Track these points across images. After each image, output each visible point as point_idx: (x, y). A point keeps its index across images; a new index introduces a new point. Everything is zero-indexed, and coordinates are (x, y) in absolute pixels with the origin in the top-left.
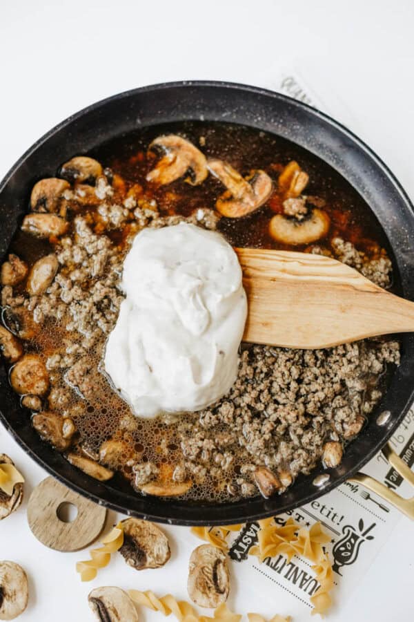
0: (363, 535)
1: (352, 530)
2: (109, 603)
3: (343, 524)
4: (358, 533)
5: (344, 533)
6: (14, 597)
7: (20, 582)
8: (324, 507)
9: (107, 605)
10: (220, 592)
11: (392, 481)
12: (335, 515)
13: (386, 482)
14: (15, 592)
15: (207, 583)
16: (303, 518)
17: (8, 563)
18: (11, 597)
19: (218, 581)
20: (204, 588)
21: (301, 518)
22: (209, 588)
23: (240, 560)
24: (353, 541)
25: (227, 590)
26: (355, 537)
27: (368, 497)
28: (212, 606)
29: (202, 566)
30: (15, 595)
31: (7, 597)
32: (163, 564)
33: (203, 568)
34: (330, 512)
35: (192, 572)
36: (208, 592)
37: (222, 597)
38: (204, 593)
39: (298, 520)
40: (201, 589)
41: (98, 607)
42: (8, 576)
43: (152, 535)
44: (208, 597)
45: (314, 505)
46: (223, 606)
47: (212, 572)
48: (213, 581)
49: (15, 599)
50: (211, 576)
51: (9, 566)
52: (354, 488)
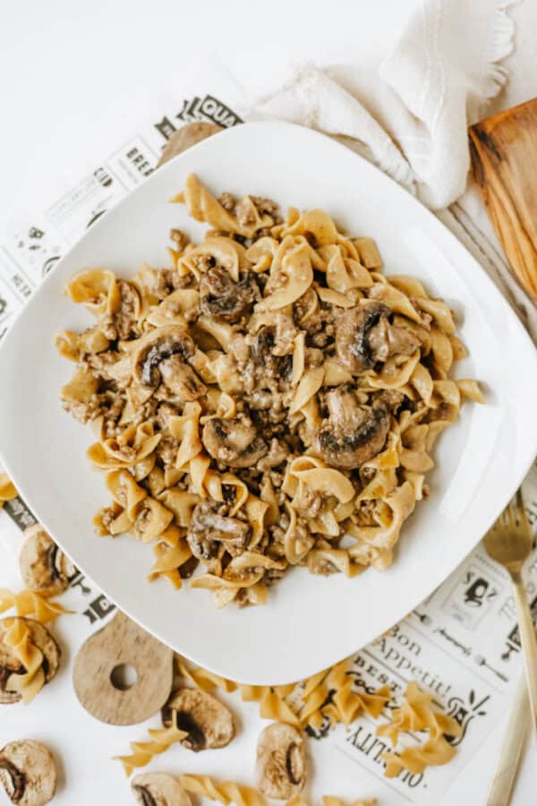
0: (475, 709)
1: (460, 704)
2: (157, 793)
3: (449, 695)
4: (468, 707)
5: (449, 705)
6: (38, 784)
7: (46, 765)
8: (427, 674)
9: (154, 796)
10: (293, 781)
12: (440, 685)
13: (508, 644)
14: (40, 777)
15: (278, 770)
16: (400, 688)
17: (30, 743)
18: (36, 783)
19: (293, 770)
20: (275, 777)
22: (281, 777)
23: (318, 738)
24: (460, 716)
25: (303, 780)
26: (463, 712)
27: (483, 663)
28: (283, 798)
29: (273, 749)
30: (40, 781)
31: (30, 784)
32: (226, 745)
33: (273, 753)
34: (434, 681)
35: (259, 756)
36: (279, 782)
37: (296, 788)
38: (274, 781)
39: (393, 689)
40: (271, 777)
41: (143, 797)
42: (31, 759)
43: (212, 710)
44: (279, 788)
45: (414, 671)
46: (298, 799)
47: (284, 757)
48: (286, 769)
49: (40, 787)
50: (283, 762)
51: (30, 746)
52: (466, 651)
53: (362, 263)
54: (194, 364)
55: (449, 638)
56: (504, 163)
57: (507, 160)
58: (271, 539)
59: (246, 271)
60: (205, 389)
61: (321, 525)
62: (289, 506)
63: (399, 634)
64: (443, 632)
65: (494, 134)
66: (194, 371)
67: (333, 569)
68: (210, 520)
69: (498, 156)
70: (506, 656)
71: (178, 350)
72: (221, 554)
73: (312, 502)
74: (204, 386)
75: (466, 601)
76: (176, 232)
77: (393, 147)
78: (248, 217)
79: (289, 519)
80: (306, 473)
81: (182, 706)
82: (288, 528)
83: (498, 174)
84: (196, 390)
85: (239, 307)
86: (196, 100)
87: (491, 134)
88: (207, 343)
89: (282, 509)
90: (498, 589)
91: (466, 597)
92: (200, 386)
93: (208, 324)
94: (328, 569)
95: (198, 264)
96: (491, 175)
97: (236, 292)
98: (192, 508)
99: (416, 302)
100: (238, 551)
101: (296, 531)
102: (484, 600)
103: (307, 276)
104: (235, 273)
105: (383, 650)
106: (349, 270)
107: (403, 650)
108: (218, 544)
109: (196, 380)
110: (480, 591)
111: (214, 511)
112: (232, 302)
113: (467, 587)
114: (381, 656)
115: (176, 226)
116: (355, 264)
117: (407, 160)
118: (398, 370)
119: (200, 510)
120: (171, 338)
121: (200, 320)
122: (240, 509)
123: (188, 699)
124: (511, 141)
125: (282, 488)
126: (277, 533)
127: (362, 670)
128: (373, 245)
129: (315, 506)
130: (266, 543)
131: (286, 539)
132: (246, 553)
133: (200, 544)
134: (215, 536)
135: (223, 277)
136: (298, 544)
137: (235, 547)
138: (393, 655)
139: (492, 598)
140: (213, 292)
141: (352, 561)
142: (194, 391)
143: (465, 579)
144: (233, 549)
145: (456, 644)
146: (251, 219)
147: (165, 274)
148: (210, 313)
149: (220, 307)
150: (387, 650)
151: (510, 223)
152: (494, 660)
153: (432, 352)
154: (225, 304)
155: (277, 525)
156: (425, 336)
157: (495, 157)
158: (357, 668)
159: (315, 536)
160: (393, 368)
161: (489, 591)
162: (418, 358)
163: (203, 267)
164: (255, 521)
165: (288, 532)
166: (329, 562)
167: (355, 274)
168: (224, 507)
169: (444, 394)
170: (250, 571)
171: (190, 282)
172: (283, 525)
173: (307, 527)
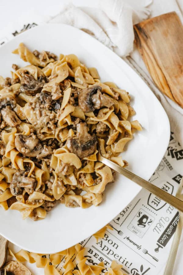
1: (136, 272)
3: (131, 267)
5: (131, 273)
8: (121, 258)
11: (161, 244)
12: (127, 262)
13: (157, 244)
16: (109, 264)
21: (108, 263)
27: (147, 253)
34: (124, 261)
39: (106, 264)
43: (23, 271)
45: (115, 256)
52: (139, 247)
53: (91, 75)
54: (16, 111)
55: (131, 241)
56: (149, 40)
57: (150, 38)
58: (47, 188)
59: (40, 76)
60: (20, 122)
61: (69, 181)
62: (54, 173)
63: (108, 239)
64: (128, 238)
65: (145, 28)
66: (16, 113)
67: (75, 204)
68: (19, 179)
69: (146, 36)
70: (157, 250)
71: (9, 104)
72: (24, 194)
73: (64, 168)
74: (19, 120)
75: (138, 225)
76: (14, 65)
77: (103, 33)
78: (43, 57)
79: (54, 178)
80: (62, 154)
81: (10, 269)
82: (53, 182)
83: (147, 44)
84: (16, 121)
85: (36, 89)
86: (29, 25)
87: (143, 28)
88: (22, 103)
89: (51, 174)
90: (153, 219)
92: (18, 120)
93: (23, 96)
94: (73, 204)
95: (21, 74)
96: (143, 44)
97: (36, 83)
98: (13, 175)
99: (113, 89)
100: (31, 191)
101: (57, 183)
102: (146, 224)
103: (66, 74)
104: (36, 77)
105: (101, 246)
106: (84, 77)
108: (23, 189)
109: (16, 117)
110: (144, 220)
111: (22, 175)
112: (33, 86)
113: (139, 218)
114: (100, 249)
115: (15, 63)
116: (87, 75)
117: (109, 38)
118: (104, 115)
119: (16, 175)
120: (6, 99)
121: (20, 95)
122: (32, 173)
123: (13, 265)
124: (151, 31)
125: (50, 165)
126: (49, 184)
127: (92, 255)
128: (95, 71)
129: (65, 170)
130: (44, 189)
131: (53, 187)
132: (34, 192)
133: (14, 188)
134: (21, 185)
135: (31, 78)
136: (58, 189)
137: (30, 189)
138: (106, 248)
140: (26, 83)
141: (84, 201)
142: (15, 122)
143: (138, 215)
144: (28, 190)
145: (134, 244)
146: (45, 58)
147: (8, 79)
148: (23, 90)
149: (28, 88)
150: (103, 246)
151: (152, 62)
152: (152, 252)
153: (120, 111)
154: (30, 87)
155: (49, 181)
156: (116, 103)
157: (145, 37)
158: (89, 254)
159: (66, 186)
160: (102, 114)
161: (149, 220)
162: (113, 110)
163: (23, 75)
164: (38, 178)
165: (54, 184)
166: (74, 201)
167: (87, 78)
168: (26, 173)
169: (124, 125)
170: (36, 201)
171: (18, 81)
172: (52, 180)
173: (62, 182)
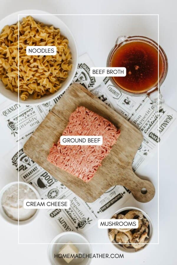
91: (128, 105)
107: (140, 119)
139: (129, 98)
